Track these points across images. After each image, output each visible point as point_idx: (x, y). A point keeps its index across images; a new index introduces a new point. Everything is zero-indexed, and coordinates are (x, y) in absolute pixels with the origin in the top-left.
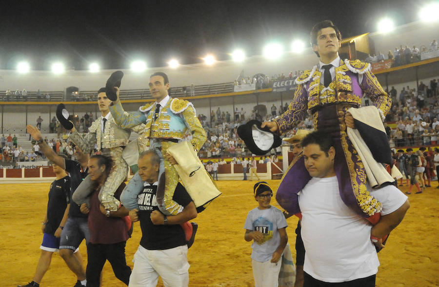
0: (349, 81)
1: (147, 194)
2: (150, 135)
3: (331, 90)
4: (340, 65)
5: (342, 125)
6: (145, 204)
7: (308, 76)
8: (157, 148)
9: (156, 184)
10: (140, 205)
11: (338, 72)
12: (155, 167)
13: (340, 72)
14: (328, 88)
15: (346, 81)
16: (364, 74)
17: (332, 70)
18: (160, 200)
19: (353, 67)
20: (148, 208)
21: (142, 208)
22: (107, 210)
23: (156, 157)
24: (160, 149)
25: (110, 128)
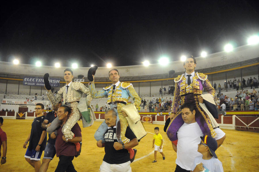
0: (198, 84)
1: (110, 133)
2: (111, 101)
3: (191, 87)
4: (195, 76)
5: (197, 102)
6: (109, 138)
7: (179, 79)
8: (114, 107)
9: (115, 127)
10: (107, 139)
11: (194, 80)
12: (114, 118)
14: (190, 86)
15: (197, 84)
16: (205, 81)
17: (191, 78)
18: (118, 136)
19: (200, 77)
20: (111, 140)
21: (106, 140)
22: (67, 138)
23: (114, 113)
24: (116, 108)
25: (70, 91)
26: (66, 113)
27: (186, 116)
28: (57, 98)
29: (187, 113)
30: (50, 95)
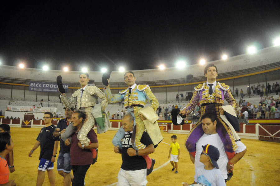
0: (221, 94)
1: (127, 138)
2: (128, 105)
4: (217, 85)
5: (218, 113)
6: (125, 144)
7: (201, 87)
10: (123, 144)
13: (217, 89)
14: (212, 95)
16: (226, 91)
17: (213, 87)
18: (133, 141)
19: (223, 87)
20: (127, 146)
22: (82, 144)
23: (131, 117)
24: (133, 112)
25: (85, 95)
26: (80, 119)
27: (207, 126)
28: (71, 101)
29: (208, 124)
30: (64, 98)
